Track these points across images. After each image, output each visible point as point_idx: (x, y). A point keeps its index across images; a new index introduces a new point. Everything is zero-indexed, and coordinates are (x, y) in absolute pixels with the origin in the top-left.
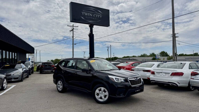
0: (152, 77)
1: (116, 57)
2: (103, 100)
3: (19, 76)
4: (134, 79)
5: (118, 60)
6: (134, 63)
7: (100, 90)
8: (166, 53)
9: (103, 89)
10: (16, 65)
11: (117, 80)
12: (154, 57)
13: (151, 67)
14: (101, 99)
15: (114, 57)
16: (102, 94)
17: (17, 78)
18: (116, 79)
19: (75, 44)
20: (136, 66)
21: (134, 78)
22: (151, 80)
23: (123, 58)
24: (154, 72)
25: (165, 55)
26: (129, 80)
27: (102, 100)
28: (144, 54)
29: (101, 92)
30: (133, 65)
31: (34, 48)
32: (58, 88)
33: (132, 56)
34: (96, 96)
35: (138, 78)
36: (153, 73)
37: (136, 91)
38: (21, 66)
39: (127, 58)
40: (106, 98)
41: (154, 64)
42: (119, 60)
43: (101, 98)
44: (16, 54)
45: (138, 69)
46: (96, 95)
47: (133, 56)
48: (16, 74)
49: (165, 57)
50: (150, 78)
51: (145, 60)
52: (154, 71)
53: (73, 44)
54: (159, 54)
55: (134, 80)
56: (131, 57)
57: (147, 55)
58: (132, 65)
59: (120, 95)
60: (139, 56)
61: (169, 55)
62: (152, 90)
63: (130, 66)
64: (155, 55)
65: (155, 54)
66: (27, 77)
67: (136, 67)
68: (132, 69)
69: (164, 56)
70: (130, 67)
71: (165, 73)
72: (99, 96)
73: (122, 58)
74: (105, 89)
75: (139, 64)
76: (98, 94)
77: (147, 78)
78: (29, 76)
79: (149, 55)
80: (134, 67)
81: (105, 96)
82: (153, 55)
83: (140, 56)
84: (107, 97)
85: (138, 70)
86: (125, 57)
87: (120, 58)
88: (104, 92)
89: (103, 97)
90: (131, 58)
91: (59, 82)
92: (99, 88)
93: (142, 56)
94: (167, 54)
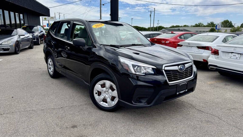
0: (212, 60)
1: (161, 26)
2: (109, 105)
3: (10, 46)
4: (177, 67)
5: (163, 30)
6: (183, 35)
7: (103, 86)
8: (230, 23)
9: (108, 83)
10: (13, 30)
11: (137, 69)
12: (213, 28)
13: (212, 42)
14: (104, 103)
15: (159, 26)
16: (107, 93)
17: (8, 49)
18: (134, 66)
19: (103, 5)
20: (186, 38)
21: (178, 65)
22: (209, 64)
23: (171, 27)
24: (218, 50)
25: (228, 25)
26: (165, 71)
27: (107, 104)
28: (199, 23)
29: (104, 89)
30: (182, 37)
31: (49, 8)
32: (49, 69)
33: (183, 26)
34: (96, 96)
35: (186, 65)
36: (216, 52)
37: (178, 93)
38: (16, 32)
39: (176, 28)
40: (113, 102)
41: (218, 37)
42: (165, 30)
43: (105, 100)
44: (21, 15)
45: (189, 43)
46: (96, 93)
47: (185, 26)
48: (6, 43)
49: (228, 28)
50: (208, 61)
51: (200, 31)
52: (217, 48)
53: (101, 4)
54: (220, 24)
55: (177, 71)
56: (181, 26)
57: (203, 25)
58: (180, 36)
59: (141, 102)
60: (192, 26)
61: (234, 26)
62: (209, 83)
63: (176, 38)
64: (214, 25)
65: (214, 23)
66: (31, 48)
67: (187, 41)
68: (179, 43)
69: (226, 27)
70: (177, 41)
71: (240, 54)
72: (102, 97)
73: (169, 28)
74: (112, 84)
75: (192, 36)
76: (99, 93)
77: (203, 61)
78: (34, 47)
79: (207, 24)
80: (182, 41)
81: (113, 98)
82: (212, 24)
83: (194, 26)
84: (116, 100)
85: (189, 46)
86: (173, 27)
87: (167, 28)
88: (110, 91)
89: (109, 100)
90: (181, 28)
91: (50, 61)
92: (101, 82)
93: (197, 26)
94: (232, 24)
